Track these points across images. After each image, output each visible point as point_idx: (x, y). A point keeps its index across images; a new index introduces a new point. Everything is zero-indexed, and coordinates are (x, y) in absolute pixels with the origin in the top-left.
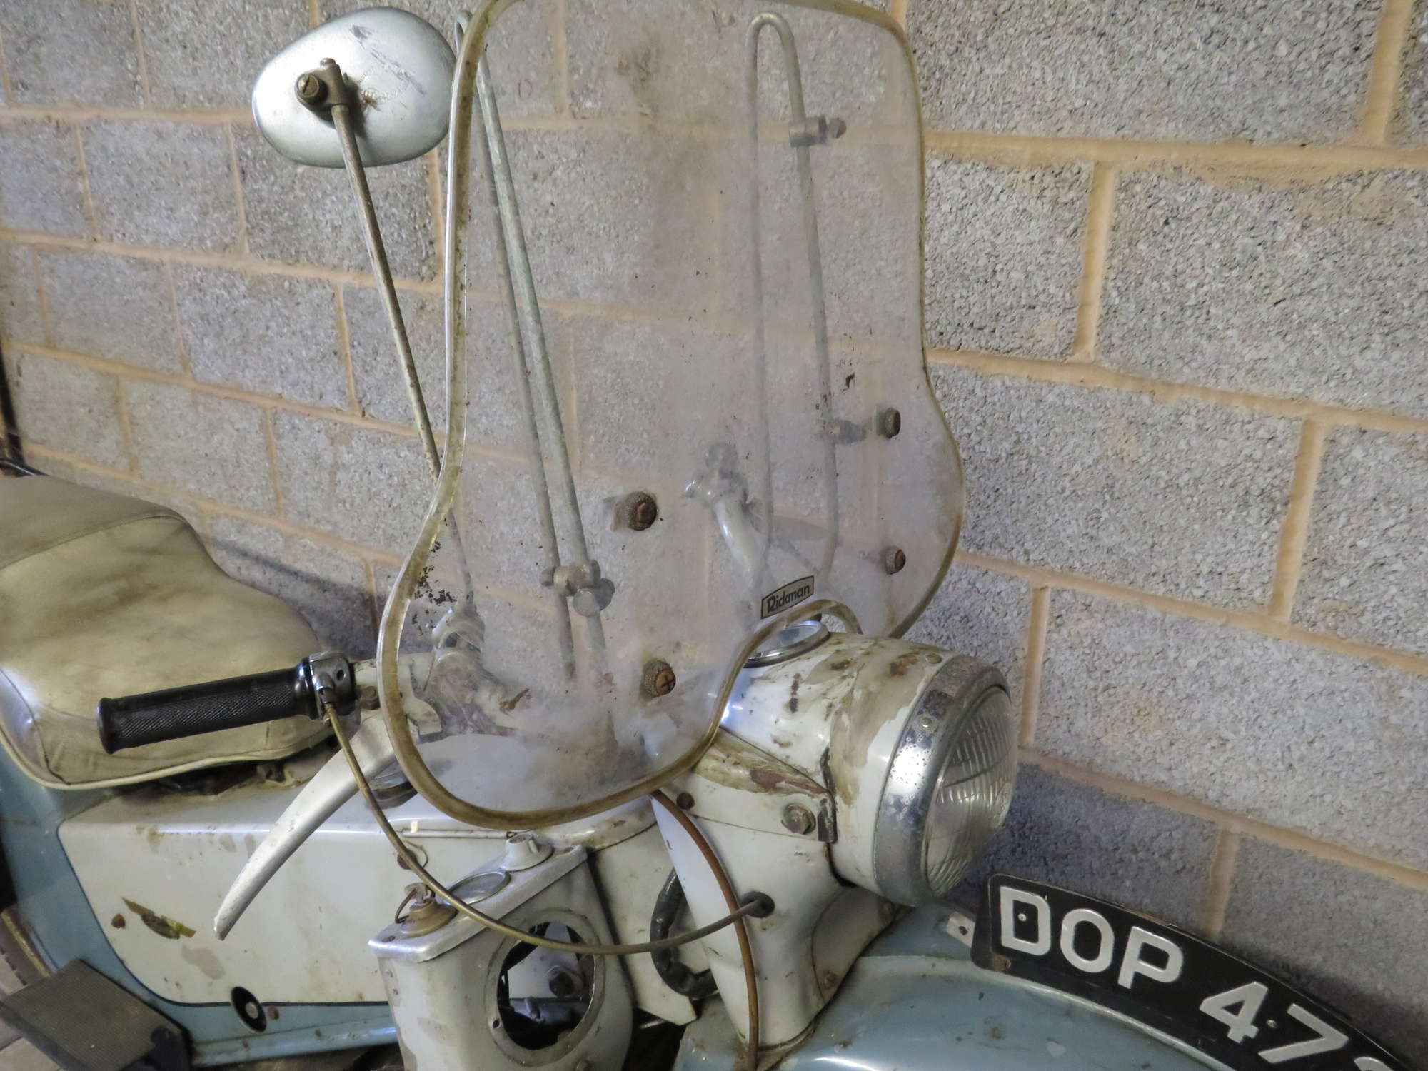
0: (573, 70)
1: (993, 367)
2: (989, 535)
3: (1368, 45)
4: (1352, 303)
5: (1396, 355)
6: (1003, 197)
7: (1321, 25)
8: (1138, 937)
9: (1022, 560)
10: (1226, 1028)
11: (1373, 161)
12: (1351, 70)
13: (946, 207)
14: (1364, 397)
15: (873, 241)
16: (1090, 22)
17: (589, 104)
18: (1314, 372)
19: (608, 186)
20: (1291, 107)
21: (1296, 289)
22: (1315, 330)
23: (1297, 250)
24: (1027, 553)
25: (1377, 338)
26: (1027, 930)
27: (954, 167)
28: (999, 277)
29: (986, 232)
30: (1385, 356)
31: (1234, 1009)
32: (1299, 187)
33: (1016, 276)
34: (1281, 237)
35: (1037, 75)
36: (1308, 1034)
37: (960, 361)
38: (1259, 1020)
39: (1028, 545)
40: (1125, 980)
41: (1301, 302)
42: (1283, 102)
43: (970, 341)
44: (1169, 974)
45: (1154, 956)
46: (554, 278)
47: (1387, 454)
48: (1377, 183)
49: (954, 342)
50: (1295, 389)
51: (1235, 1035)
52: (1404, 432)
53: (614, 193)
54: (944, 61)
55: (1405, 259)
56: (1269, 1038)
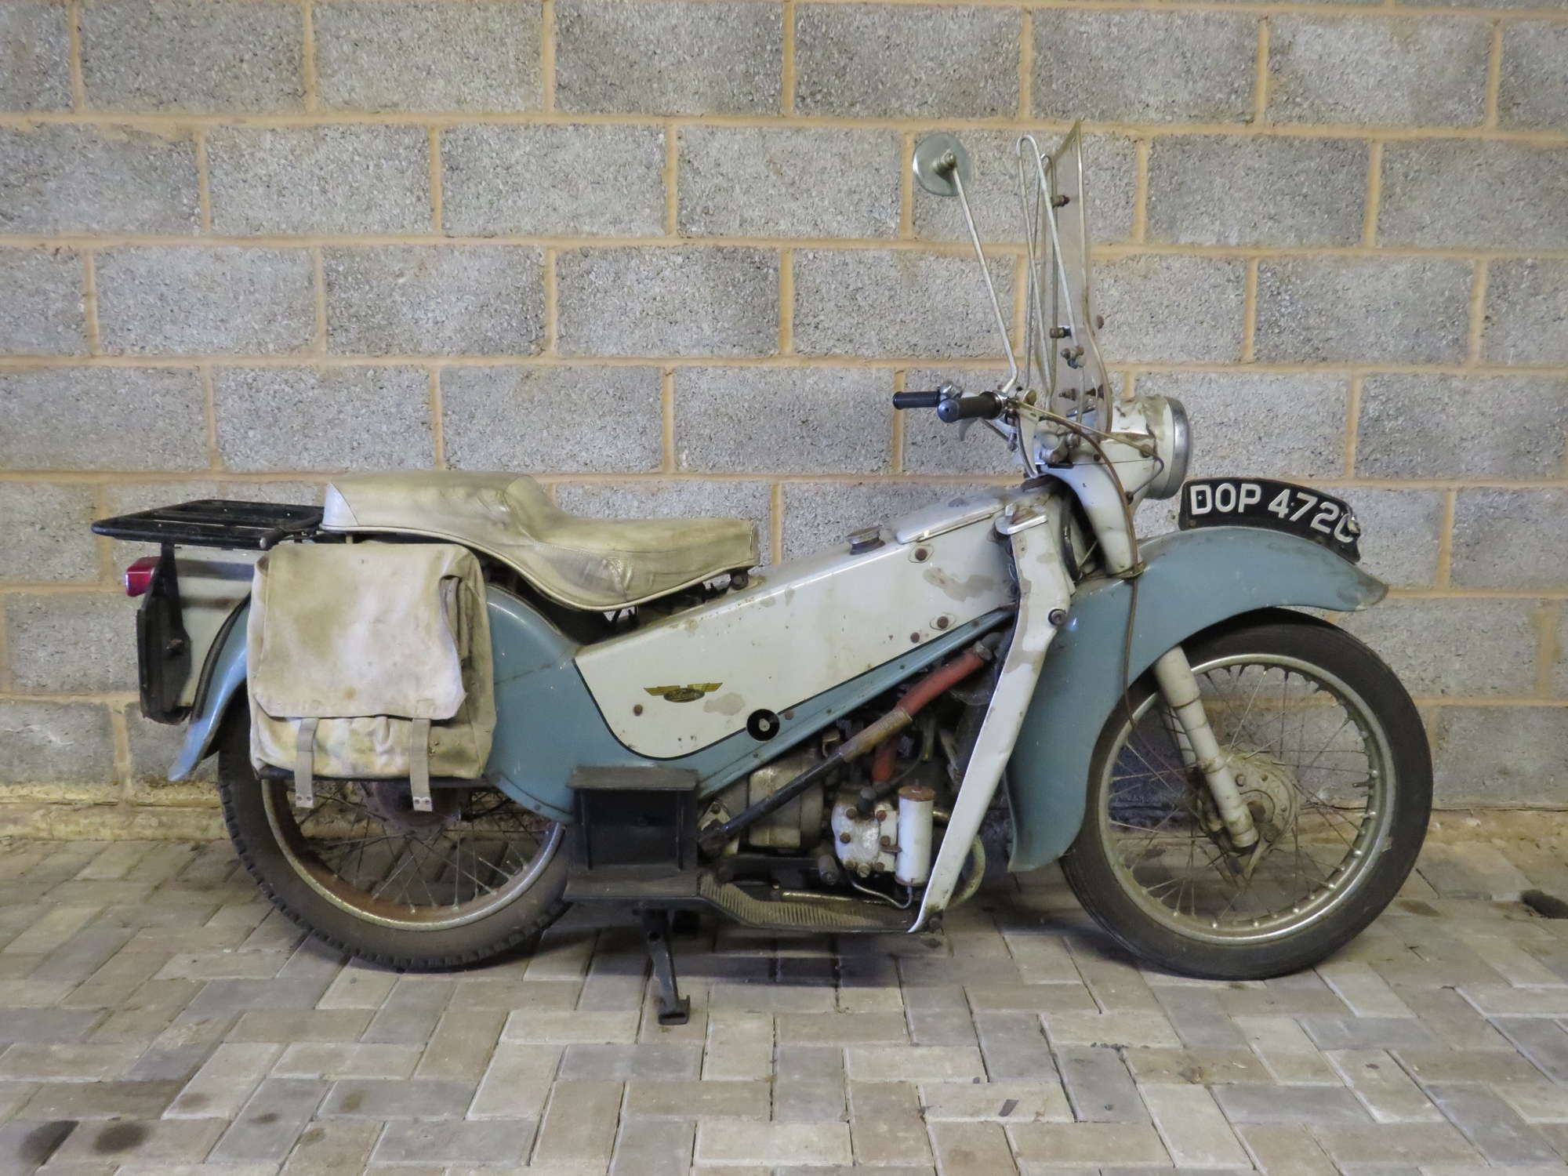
0: (682, 208)
1: (969, 366)
2: (971, 462)
3: (1132, 201)
4: (1139, 314)
5: (1159, 336)
6: (971, 274)
7: (1112, 192)
8: (1245, 487)
9: (992, 473)
10: (1277, 514)
11: (1138, 251)
12: (1127, 211)
13: (938, 281)
14: (1148, 357)
15: (897, 303)
16: (1010, 188)
17: (694, 229)
18: (1128, 348)
19: (707, 279)
20: (1104, 228)
21: (1115, 310)
22: (1125, 328)
23: (1113, 291)
24: (994, 468)
25: (1150, 329)
26: (1202, 504)
27: (941, 260)
28: (970, 316)
29: (962, 294)
30: (1155, 337)
31: (1279, 504)
32: (1110, 264)
33: (980, 316)
34: (1106, 286)
35: (985, 213)
36: (1305, 502)
37: (950, 365)
38: (1288, 506)
39: (995, 464)
40: (1241, 509)
41: (1118, 316)
42: (1100, 225)
43: (956, 353)
44: (1255, 500)
45: (1250, 494)
46: (659, 343)
47: (1161, 383)
48: (1143, 260)
49: (946, 355)
50: (1119, 357)
51: (1281, 515)
52: (1166, 370)
53: (712, 284)
54: (935, 206)
55: (1158, 292)
56: (1292, 511)
